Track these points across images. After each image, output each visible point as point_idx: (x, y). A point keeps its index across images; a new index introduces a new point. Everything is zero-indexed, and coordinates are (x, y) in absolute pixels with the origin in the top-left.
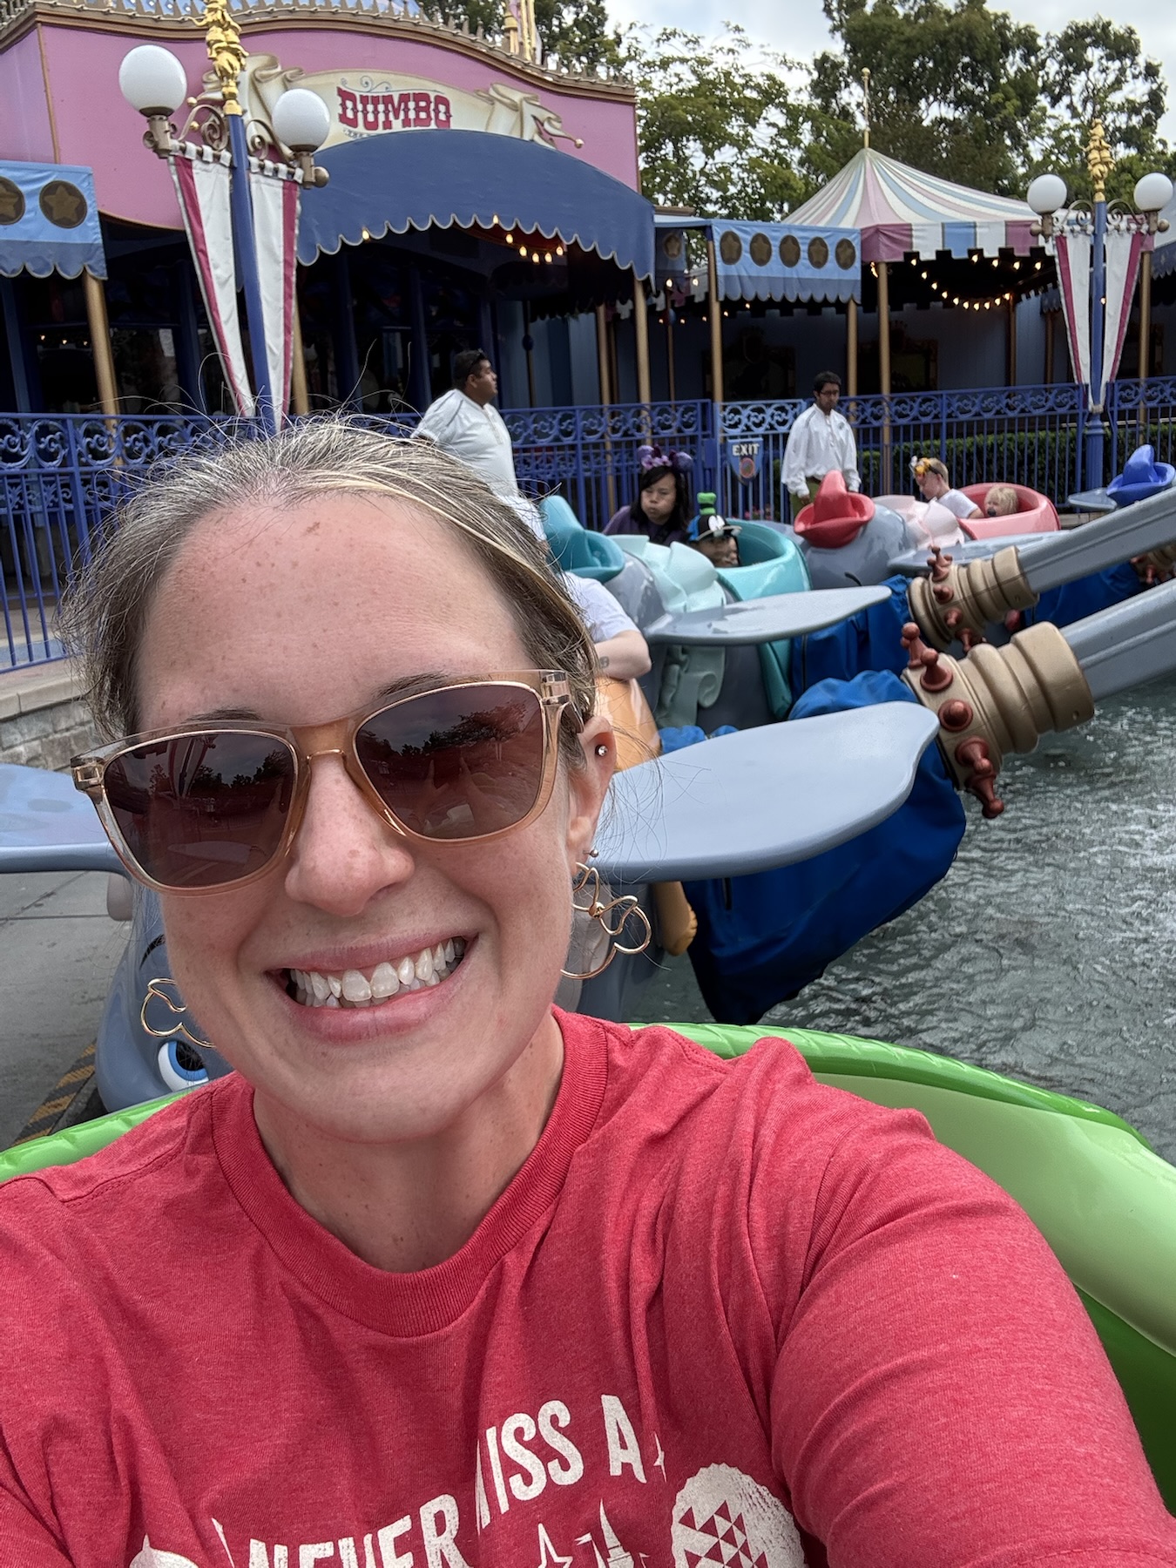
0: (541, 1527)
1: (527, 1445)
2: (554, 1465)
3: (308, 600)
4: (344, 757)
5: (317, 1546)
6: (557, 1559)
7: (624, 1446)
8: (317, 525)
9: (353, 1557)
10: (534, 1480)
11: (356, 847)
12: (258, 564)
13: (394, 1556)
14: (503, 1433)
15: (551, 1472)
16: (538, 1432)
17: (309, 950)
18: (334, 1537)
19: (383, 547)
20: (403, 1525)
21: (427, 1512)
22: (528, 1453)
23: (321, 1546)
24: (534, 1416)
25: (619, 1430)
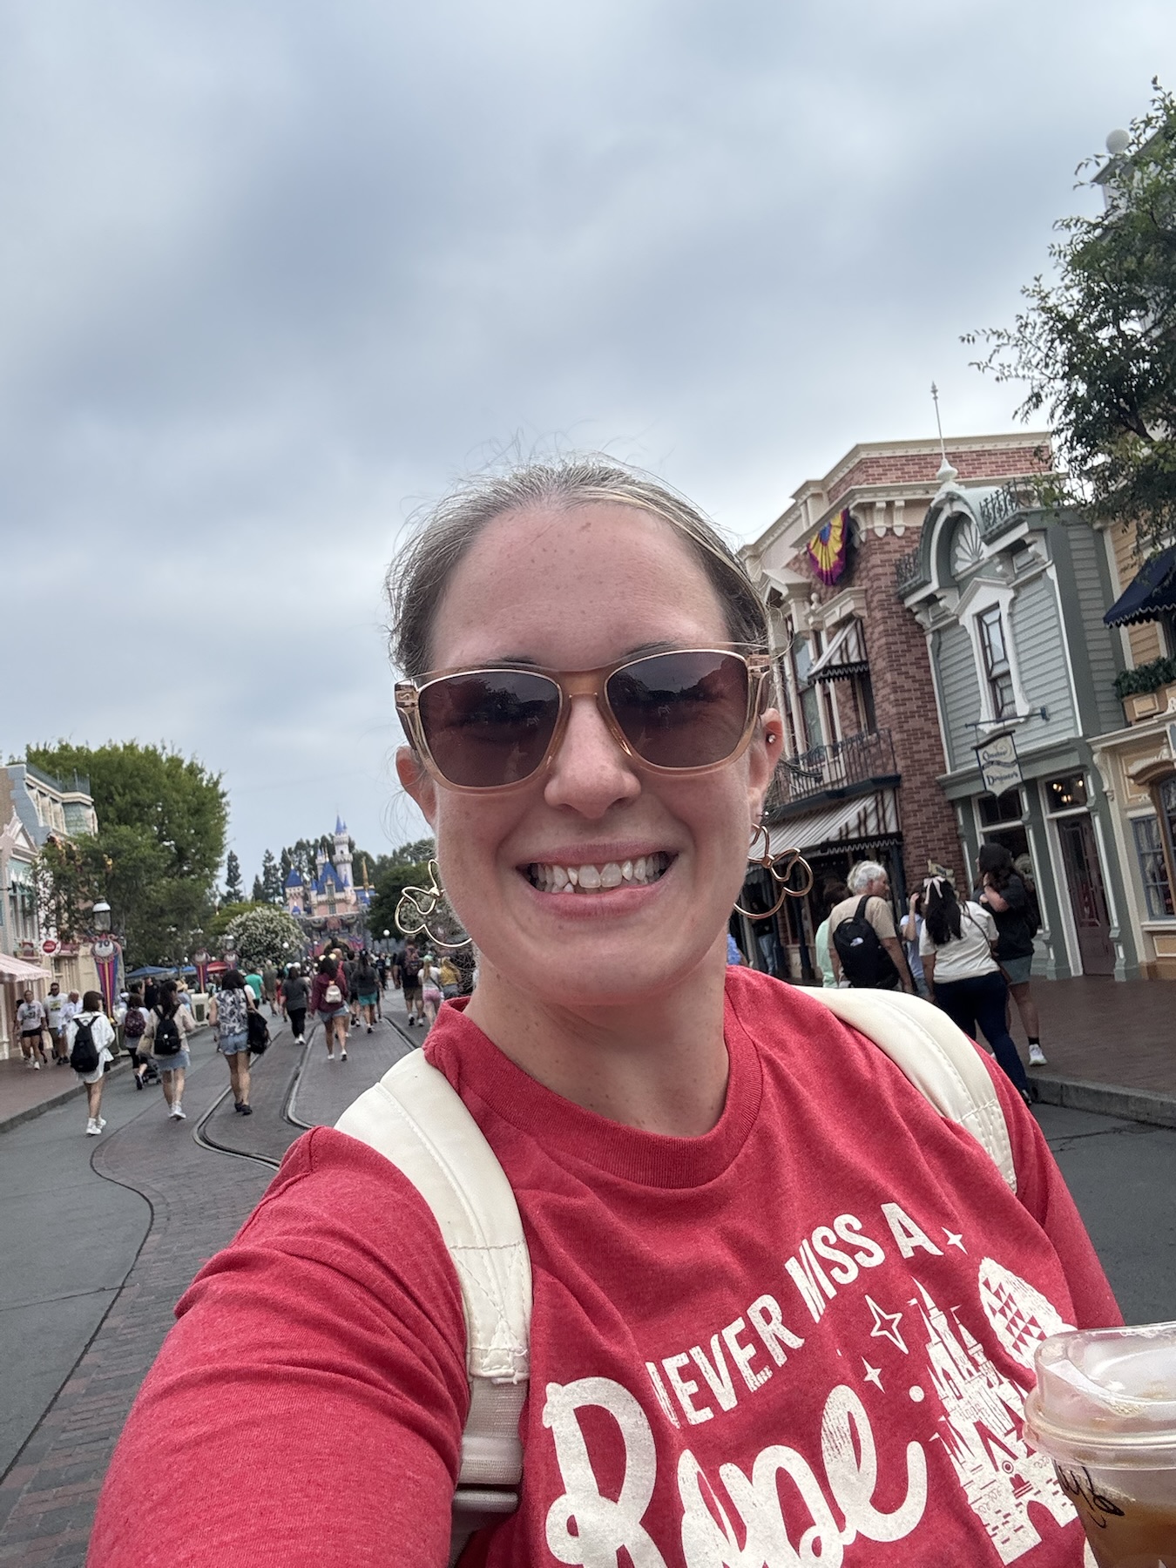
0: (867, 1297)
1: (834, 1247)
2: (860, 1256)
3: (580, 578)
4: (597, 698)
5: (675, 1358)
6: (887, 1317)
7: (909, 1235)
8: (589, 524)
9: (705, 1360)
10: (849, 1268)
11: (605, 763)
12: (544, 550)
13: (739, 1348)
14: (814, 1243)
15: (859, 1261)
16: (838, 1237)
17: (557, 846)
18: (685, 1348)
19: (636, 544)
20: (739, 1325)
21: (754, 1312)
22: (837, 1252)
23: (678, 1357)
24: (831, 1227)
25: (902, 1226)
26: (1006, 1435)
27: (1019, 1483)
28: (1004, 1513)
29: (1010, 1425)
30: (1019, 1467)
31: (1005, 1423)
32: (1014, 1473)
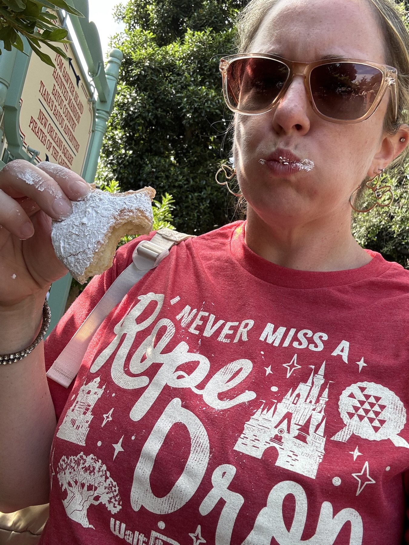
0: (297, 355)
2: (312, 345)
6: (296, 365)
10: (302, 345)
13: (228, 329)
14: (300, 332)
15: (310, 346)
16: (312, 336)
18: (211, 313)
21: (244, 322)
22: (305, 339)
24: (315, 333)
25: (343, 348)
26: (295, 424)
27: (278, 439)
28: (257, 438)
29: (302, 423)
30: (285, 435)
31: (301, 421)
32: (281, 435)
